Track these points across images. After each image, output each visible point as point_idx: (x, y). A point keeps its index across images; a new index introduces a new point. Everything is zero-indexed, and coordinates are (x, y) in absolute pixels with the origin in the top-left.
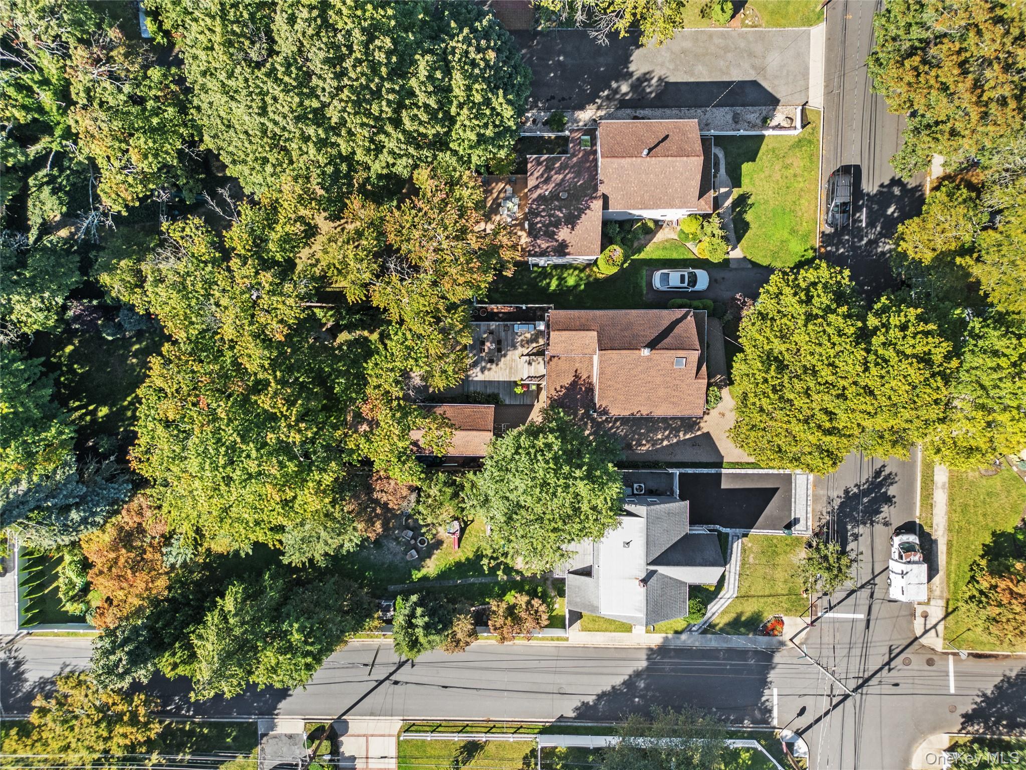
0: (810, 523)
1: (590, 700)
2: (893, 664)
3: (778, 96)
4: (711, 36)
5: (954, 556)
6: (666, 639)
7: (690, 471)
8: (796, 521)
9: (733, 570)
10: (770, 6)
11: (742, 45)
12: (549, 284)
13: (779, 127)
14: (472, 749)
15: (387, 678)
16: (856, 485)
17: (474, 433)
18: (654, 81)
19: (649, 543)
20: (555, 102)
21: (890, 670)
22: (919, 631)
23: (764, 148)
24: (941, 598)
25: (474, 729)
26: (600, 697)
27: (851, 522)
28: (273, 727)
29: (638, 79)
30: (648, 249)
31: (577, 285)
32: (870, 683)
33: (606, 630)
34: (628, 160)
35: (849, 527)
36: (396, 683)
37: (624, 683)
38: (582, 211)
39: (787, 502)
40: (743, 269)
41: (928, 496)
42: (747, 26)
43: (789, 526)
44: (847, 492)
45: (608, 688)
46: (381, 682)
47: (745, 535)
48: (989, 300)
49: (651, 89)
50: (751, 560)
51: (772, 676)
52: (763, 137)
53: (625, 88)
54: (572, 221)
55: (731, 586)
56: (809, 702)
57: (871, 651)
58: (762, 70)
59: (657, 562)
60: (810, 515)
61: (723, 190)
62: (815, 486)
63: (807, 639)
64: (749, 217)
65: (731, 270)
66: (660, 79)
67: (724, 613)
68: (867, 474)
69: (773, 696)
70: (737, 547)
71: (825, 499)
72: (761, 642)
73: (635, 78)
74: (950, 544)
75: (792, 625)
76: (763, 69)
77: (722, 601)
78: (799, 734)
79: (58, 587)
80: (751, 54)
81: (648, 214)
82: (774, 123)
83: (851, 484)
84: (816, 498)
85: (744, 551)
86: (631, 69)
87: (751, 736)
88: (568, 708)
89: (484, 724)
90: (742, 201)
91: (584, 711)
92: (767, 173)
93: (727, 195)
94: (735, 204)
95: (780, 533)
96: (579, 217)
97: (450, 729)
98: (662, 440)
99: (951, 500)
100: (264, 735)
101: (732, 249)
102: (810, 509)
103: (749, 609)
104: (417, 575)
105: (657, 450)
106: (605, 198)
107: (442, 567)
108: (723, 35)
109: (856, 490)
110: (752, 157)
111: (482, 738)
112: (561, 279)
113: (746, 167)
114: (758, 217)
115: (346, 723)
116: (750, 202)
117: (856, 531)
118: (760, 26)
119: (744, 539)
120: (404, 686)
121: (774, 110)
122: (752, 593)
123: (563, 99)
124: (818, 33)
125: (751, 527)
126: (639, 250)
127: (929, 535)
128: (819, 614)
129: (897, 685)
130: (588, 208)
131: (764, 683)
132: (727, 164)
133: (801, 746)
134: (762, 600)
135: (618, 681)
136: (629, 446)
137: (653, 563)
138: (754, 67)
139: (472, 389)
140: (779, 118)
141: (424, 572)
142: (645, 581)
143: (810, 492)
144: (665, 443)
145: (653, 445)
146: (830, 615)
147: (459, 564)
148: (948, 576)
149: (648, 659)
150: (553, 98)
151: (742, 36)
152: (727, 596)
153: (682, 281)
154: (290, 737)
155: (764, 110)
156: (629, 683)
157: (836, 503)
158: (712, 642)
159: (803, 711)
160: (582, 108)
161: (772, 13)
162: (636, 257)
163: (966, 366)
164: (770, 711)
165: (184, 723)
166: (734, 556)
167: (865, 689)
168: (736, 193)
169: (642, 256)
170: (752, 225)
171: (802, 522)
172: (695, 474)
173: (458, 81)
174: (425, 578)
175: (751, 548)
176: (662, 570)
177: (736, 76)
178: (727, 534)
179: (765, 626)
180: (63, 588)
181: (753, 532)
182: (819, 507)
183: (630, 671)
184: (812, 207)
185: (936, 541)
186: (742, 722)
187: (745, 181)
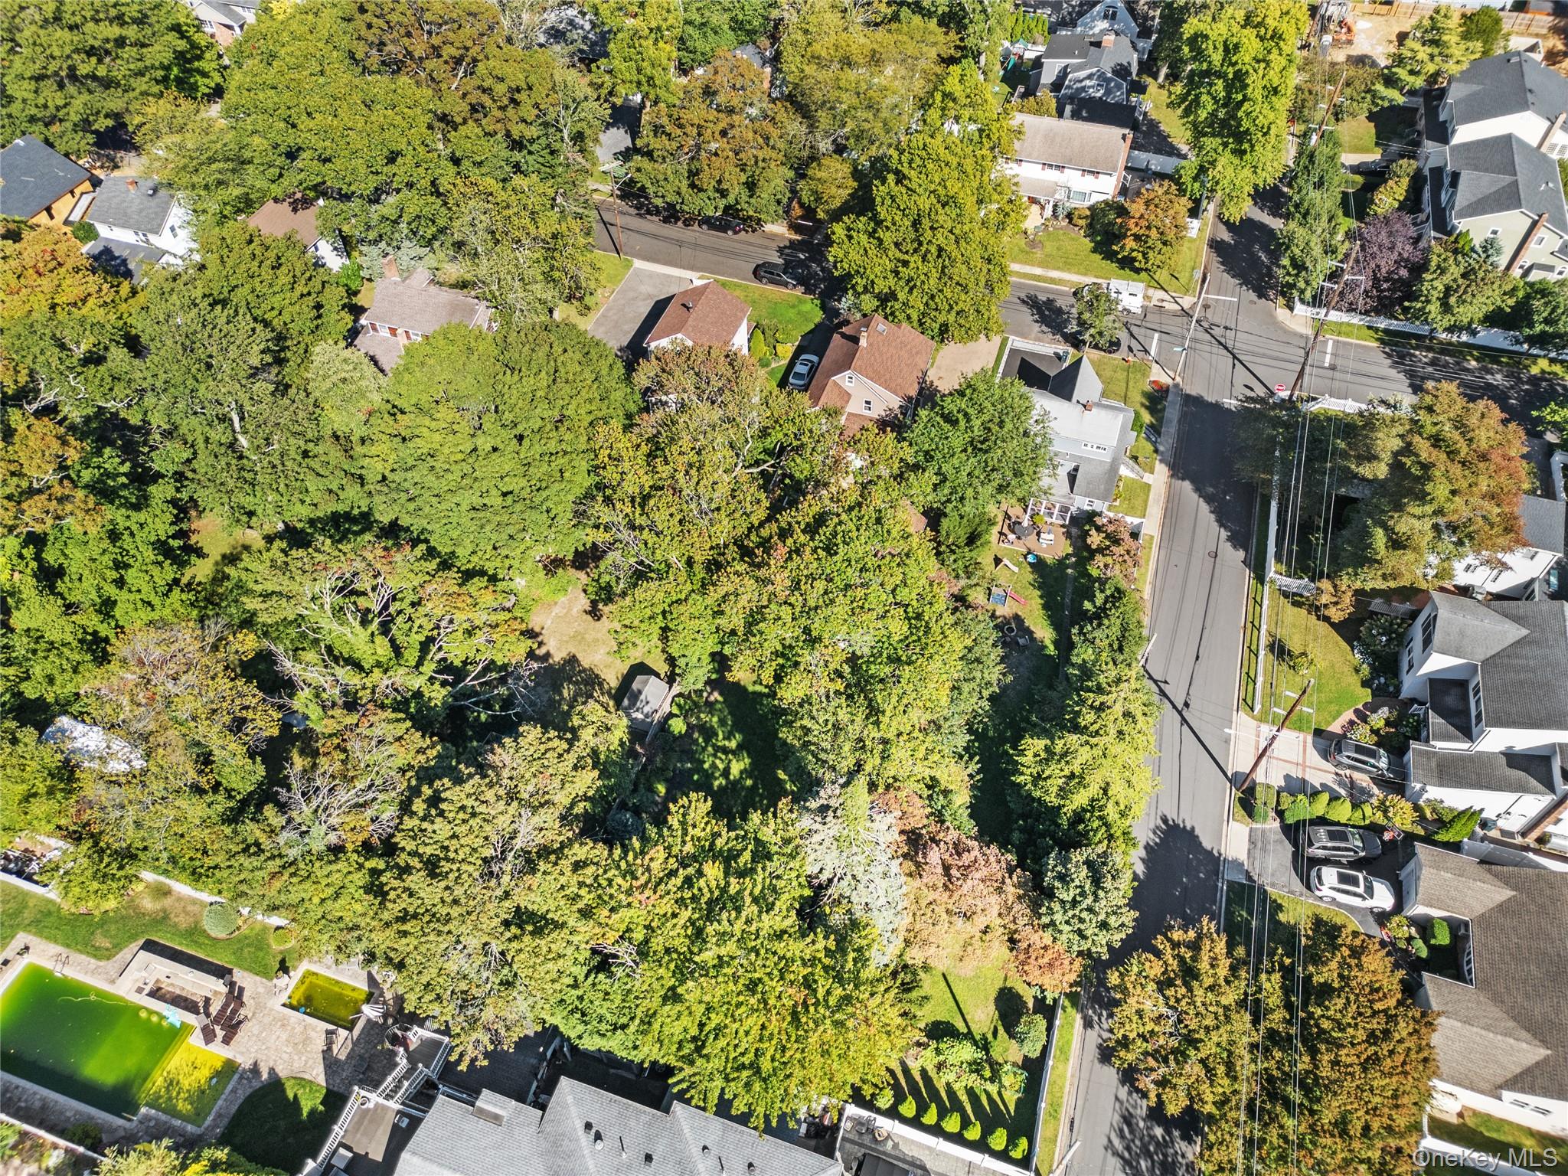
0: (1060, 347)
4: (603, 315)
6: (1161, 460)
8: (1056, 353)
11: (623, 302)
14: (1279, 649)
15: (1180, 713)
16: (1032, 316)
18: (620, 354)
22: (1176, 307)
24: (1146, 290)
25: (1254, 643)
26: (1222, 525)
27: (1065, 325)
28: (1237, 865)
32: (1223, 342)
33: (1146, 502)
36: (1187, 705)
37: (1208, 503)
39: (1037, 355)
40: (811, 338)
42: (609, 296)
44: (1037, 322)
45: (1213, 517)
46: (1184, 720)
51: (1210, 398)
56: (1239, 380)
58: (650, 296)
60: (1053, 346)
62: (1025, 338)
65: (809, 345)
68: (1025, 308)
69: (1231, 401)
71: (1039, 335)
72: (1174, 399)
75: (1159, 375)
80: (635, 299)
83: (1030, 318)
84: (1039, 340)
88: (1234, 555)
89: (1248, 632)
91: (1238, 540)
97: (1253, 666)
99: (1058, 269)
100: (1249, 877)
102: (1047, 345)
103: (1138, 398)
104: (1051, 650)
107: (1046, 623)
108: (607, 310)
109: (1036, 317)
111: (1264, 641)
115: (1236, 774)
117: (1075, 324)
118: (613, 289)
120: (1192, 697)
128: (1152, 359)
129: (1227, 328)
131: (1217, 406)
134: (1131, 390)
135: (1204, 507)
138: (645, 300)
141: (1048, 643)
143: (1031, 342)
146: (1152, 352)
147: (1045, 607)
149: (1183, 479)
151: (614, 300)
153: (806, 365)
154: (1252, 842)
156: (1209, 499)
157: (1046, 329)
158: (1171, 430)
164: (1247, 408)
167: (1230, 346)
171: (1058, 351)
174: (1056, 643)
177: (643, 310)
179: (1158, 392)
182: (1047, 340)
183: (1195, 496)
184: (777, 293)
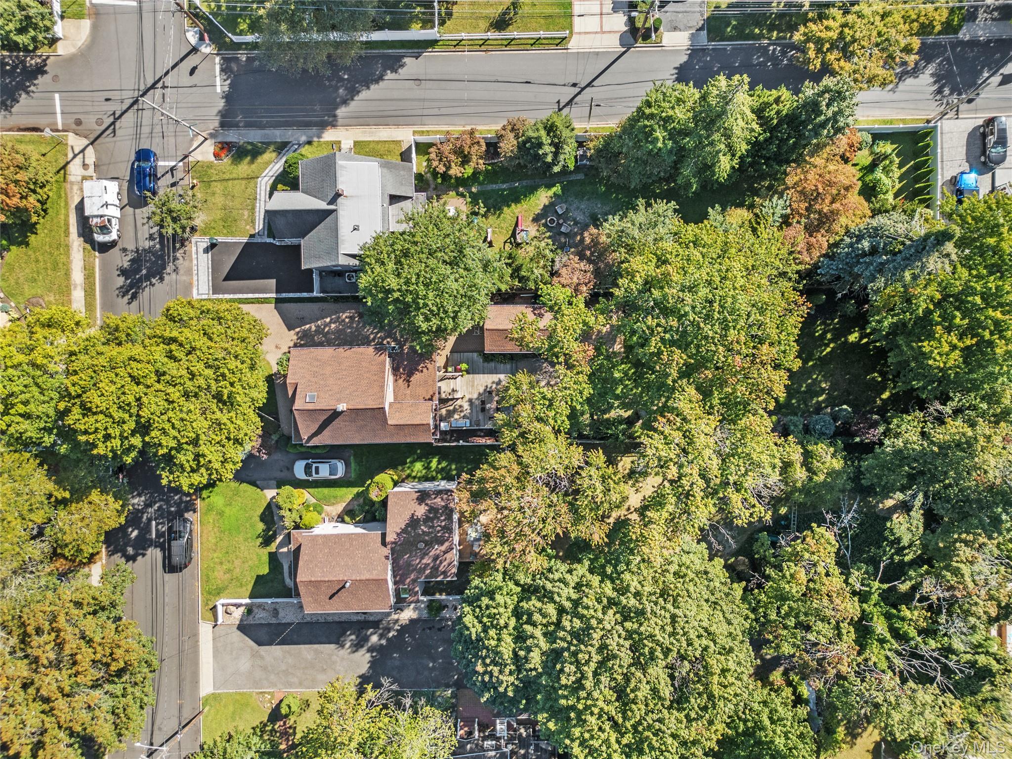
0: (194, 249)
1: (389, 75)
2: (111, 119)
3: (239, 633)
4: (301, 684)
5: (62, 222)
6: (319, 137)
7: (305, 295)
8: (206, 251)
9: (262, 203)
10: (249, 710)
11: (272, 677)
12: (439, 463)
13: (238, 606)
14: (501, 24)
15: (583, 89)
16: (153, 285)
17: (501, 327)
18: (348, 645)
19: (335, 231)
20: (437, 626)
21: (114, 114)
22: (90, 151)
23: (250, 587)
24: (72, 183)
25: (500, 42)
26: (381, 78)
27: (157, 251)
28: (693, 37)
29: (362, 646)
30: (350, 497)
31: (412, 462)
32: (131, 101)
33: (378, 142)
34: (363, 578)
35: (158, 246)
36: (574, 85)
37: (358, 92)
38: (404, 531)
39: (215, 267)
40: (264, 479)
41: (89, 277)
42: (269, 693)
43: (213, 246)
44: (162, 279)
45: (373, 87)
46: (589, 85)
47: (252, 236)
48: (38, 461)
49: (351, 638)
50: (246, 213)
51: (221, 104)
52: (250, 597)
53: (374, 639)
54: (414, 522)
55: (263, 188)
56: (186, 80)
57: (131, 131)
59: (327, 213)
60: (194, 256)
61: (285, 550)
62: (191, 284)
63: (192, 140)
64: (261, 526)
65: (275, 479)
66: (342, 646)
67: (268, 163)
68: (144, 295)
69: (220, 85)
70: (259, 225)
71: (181, 272)
72: (232, 136)
73: (365, 648)
74: (67, 233)
75: (205, 153)
76: (253, 656)
77: (271, 174)
78: (195, 50)
79: (900, 168)
80: (264, 668)
81: (349, 529)
82: (242, 609)
83: (158, 286)
84: (189, 272)
85: (253, 222)
86: (368, 655)
87: (238, 46)
88: (411, 66)
89: (490, 48)
90: (267, 541)
91: (394, 64)
92: (246, 565)
93: (281, 545)
94: (274, 537)
95: (220, 239)
96: (407, 525)
97: (522, 41)
98: (330, 322)
99: (68, 275)
100: (701, 29)
101: (274, 497)
102: (195, 262)
103: (244, 168)
104: (557, 189)
105: (336, 312)
106: (384, 543)
107: (533, 198)
108: (291, 685)
109: (154, 281)
110: (259, 579)
111: (492, 35)
112: (428, 468)
113: (265, 570)
114: (253, 526)
115: (622, 45)
116: (260, 540)
117: (152, 243)
118: (258, 693)
119: (253, 232)
120: (566, 82)
121: (241, 620)
122: (244, 182)
123: (430, 629)
124: (206, 687)
125: (247, 244)
126: (358, 495)
127: (86, 241)
128: (181, 164)
129: (107, 100)
130: (398, 534)
131: (228, 97)
132: (282, 573)
133: (192, 37)
134: (234, 176)
135: (364, 94)
136: (361, 316)
137: (331, 212)
138: (262, 657)
139: (508, 366)
140: (238, 613)
141: (551, 193)
142: (338, 195)
143: (195, 278)
144: (328, 320)
145: (339, 317)
146: (173, 164)
147: (517, 201)
148: (67, 204)
149: (335, 116)
150: (440, 630)
151: (274, 685)
152: (266, 179)
153: (317, 469)
154: (675, 29)
155: (251, 621)
156: (353, 92)
157: (169, 268)
158: (278, 135)
159: (192, 71)
160: (412, 621)
161: (247, 705)
162: (361, 489)
163: (53, 404)
164: (222, 70)
165: (778, 38)
166: (262, 217)
167: (136, 94)
168: (273, 548)
169: (355, 490)
170: (258, 519)
171: (201, 250)
172: (300, 292)
173: (507, 648)
174: (549, 186)
175: (247, 224)
176: (322, 205)
177: (277, 651)
178: (269, 236)
179: (230, 151)
180: (894, 167)
181: (245, 240)
182: (186, 263)
183: (353, 104)
184: (205, 536)
185: (79, 235)
186: (248, 58)
187: (266, 558)
